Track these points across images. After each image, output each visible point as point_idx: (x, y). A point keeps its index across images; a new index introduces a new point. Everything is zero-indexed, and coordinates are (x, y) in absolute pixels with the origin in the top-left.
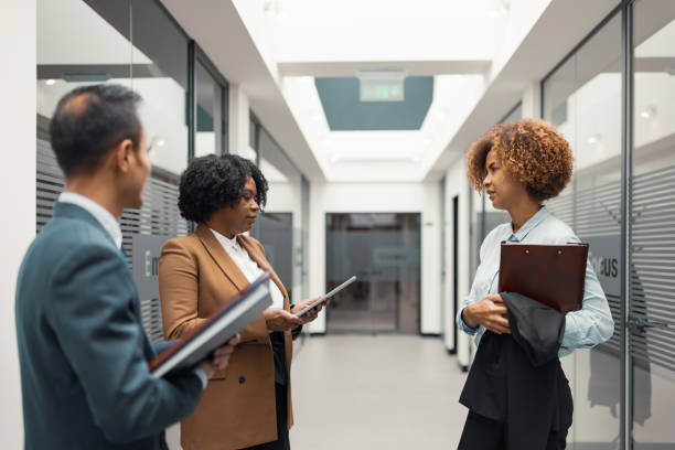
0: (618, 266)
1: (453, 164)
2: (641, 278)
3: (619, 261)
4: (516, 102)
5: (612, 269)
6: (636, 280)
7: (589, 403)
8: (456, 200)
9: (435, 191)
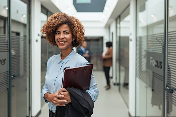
0: (163, 65)
1: (112, 22)
2: (171, 72)
3: (163, 62)
4: (128, 4)
5: (160, 65)
6: (169, 72)
7: (151, 105)
8: (112, 33)
9: (108, 30)
